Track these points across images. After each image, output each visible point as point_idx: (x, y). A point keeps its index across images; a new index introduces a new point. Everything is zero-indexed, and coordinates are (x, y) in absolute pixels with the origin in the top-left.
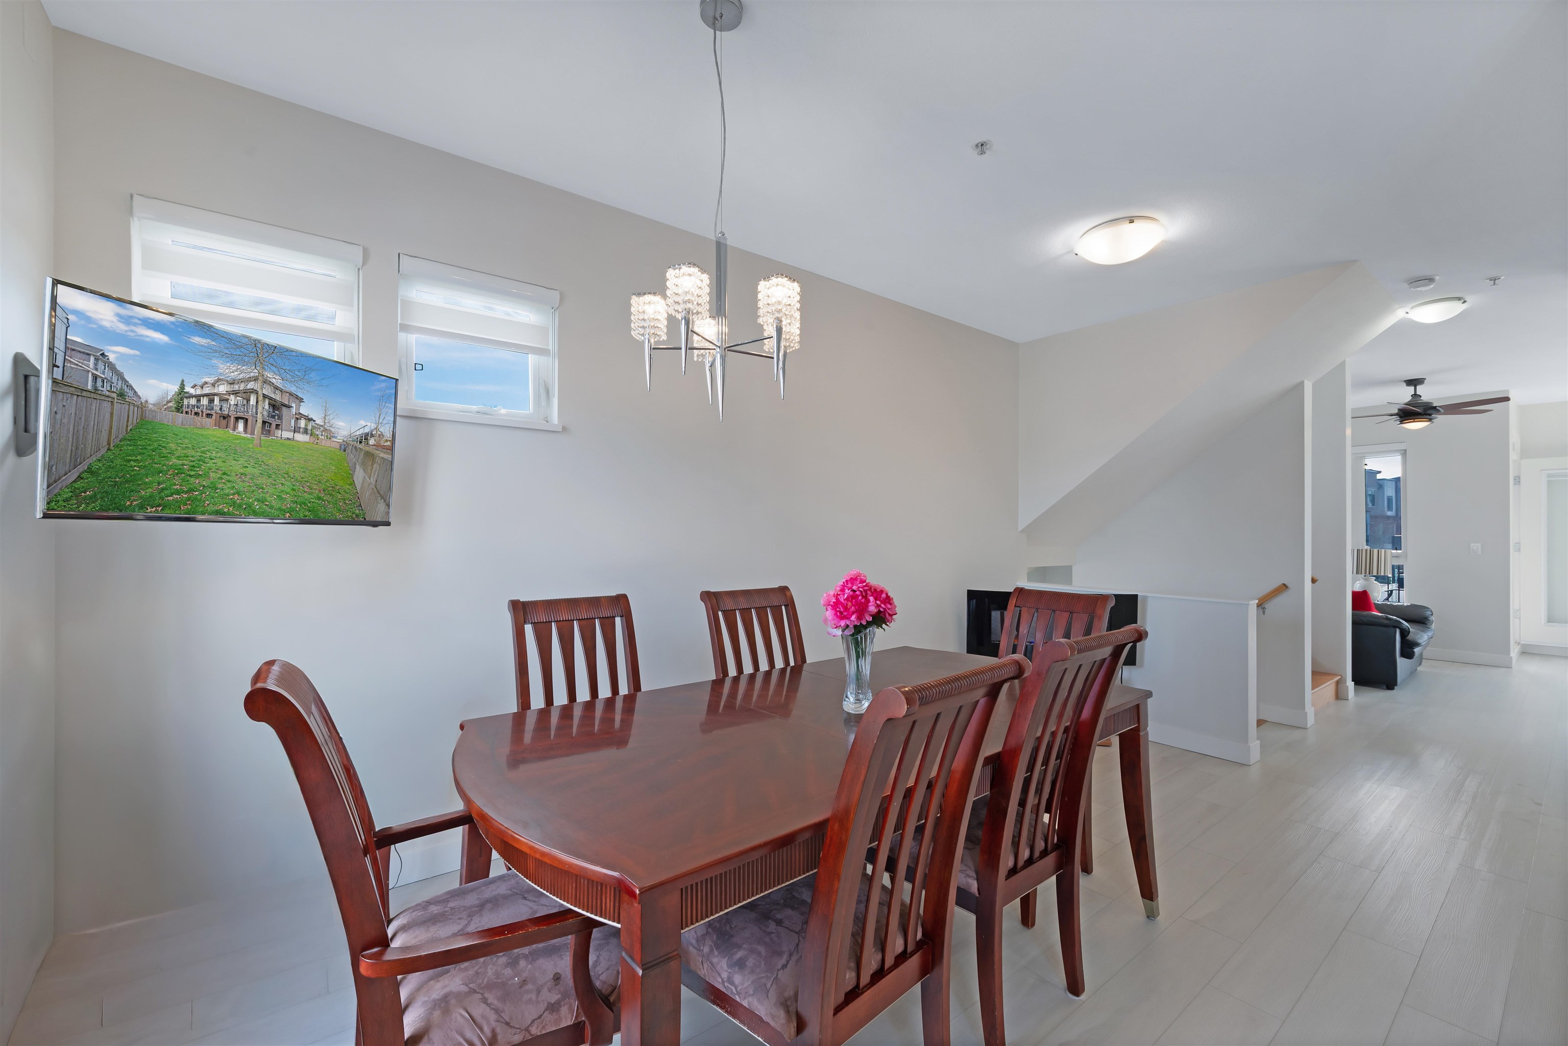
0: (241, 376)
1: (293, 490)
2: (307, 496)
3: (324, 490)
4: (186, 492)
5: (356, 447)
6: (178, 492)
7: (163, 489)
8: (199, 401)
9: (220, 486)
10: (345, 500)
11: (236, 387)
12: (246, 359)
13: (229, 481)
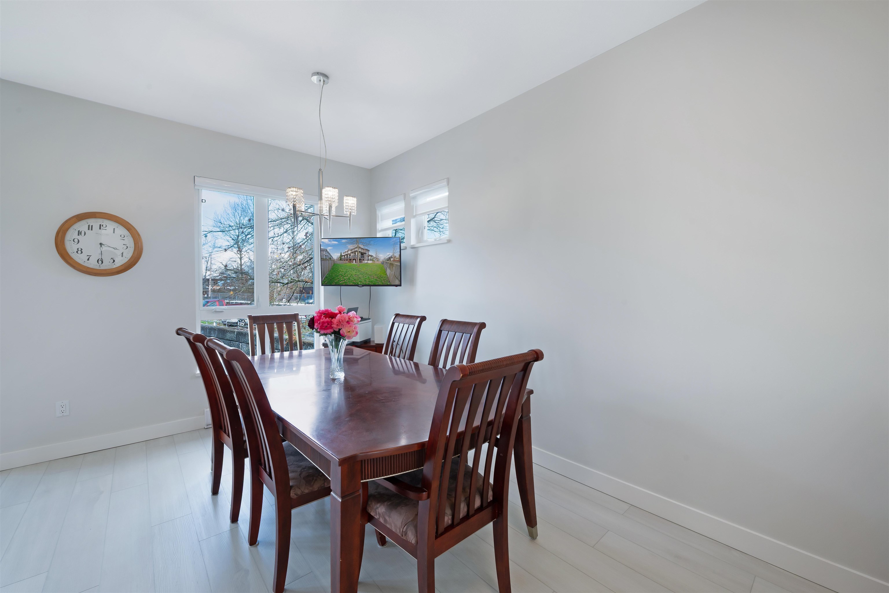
0: (353, 248)
1: (369, 278)
2: (372, 279)
3: (377, 277)
4: (344, 281)
5: (386, 262)
6: (342, 281)
7: (339, 280)
8: (345, 257)
9: (350, 278)
10: (384, 280)
11: (352, 251)
12: (354, 243)
13: (353, 277)
